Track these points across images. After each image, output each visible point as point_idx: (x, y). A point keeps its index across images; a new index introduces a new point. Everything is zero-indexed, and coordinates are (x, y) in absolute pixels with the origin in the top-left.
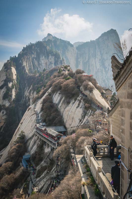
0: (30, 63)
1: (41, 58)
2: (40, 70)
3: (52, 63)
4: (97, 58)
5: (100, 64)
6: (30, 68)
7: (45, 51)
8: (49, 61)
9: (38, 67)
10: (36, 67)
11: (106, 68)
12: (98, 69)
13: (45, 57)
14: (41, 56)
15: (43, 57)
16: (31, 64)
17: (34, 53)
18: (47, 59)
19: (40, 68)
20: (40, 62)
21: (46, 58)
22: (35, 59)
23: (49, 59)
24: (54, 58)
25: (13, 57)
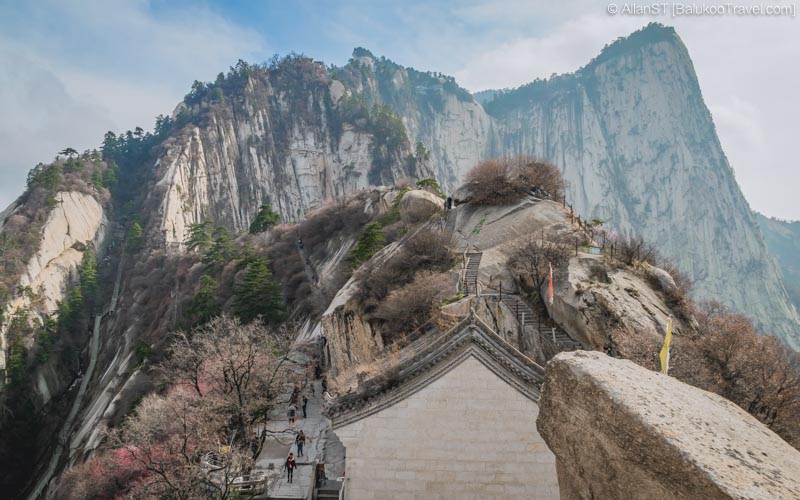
0: (224, 170)
1: (294, 146)
2: (285, 214)
3: (357, 175)
4: (591, 154)
5: (603, 185)
6: (217, 198)
7: (323, 108)
8: (340, 161)
9: (274, 197)
10: (259, 195)
11: (637, 202)
12: (597, 207)
13: (320, 138)
14: (296, 133)
15: (304, 139)
16: (225, 177)
17: (251, 114)
18: (328, 150)
19: (287, 199)
20: (288, 169)
21: (323, 147)
22: (253, 151)
23: (341, 151)
24: (369, 146)
25: (125, 137)
